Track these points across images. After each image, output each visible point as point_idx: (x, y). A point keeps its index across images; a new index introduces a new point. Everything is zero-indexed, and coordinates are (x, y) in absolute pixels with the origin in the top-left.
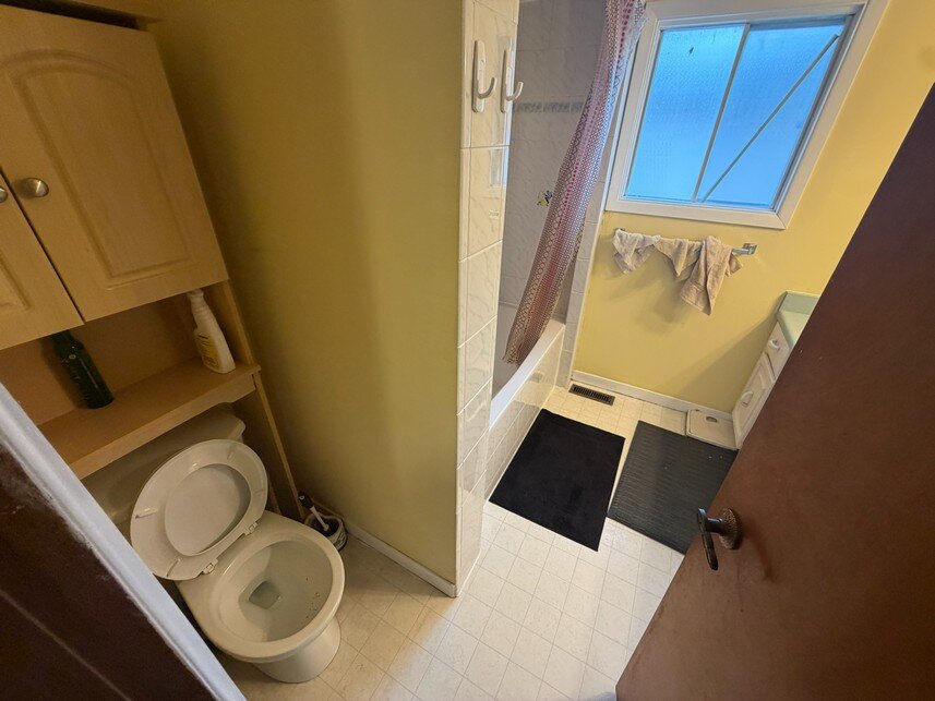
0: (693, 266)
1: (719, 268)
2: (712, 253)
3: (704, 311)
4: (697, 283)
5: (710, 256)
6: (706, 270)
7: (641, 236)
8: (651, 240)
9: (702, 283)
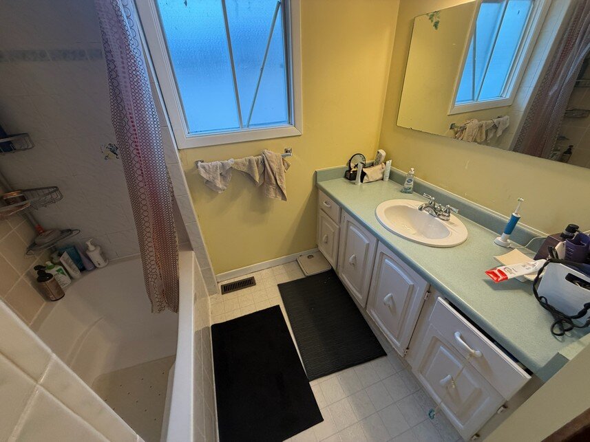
0: (264, 173)
1: (280, 169)
2: (272, 162)
3: (282, 199)
4: (271, 184)
5: (272, 164)
6: (273, 173)
7: (219, 163)
8: (228, 164)
9: (274, 183)
